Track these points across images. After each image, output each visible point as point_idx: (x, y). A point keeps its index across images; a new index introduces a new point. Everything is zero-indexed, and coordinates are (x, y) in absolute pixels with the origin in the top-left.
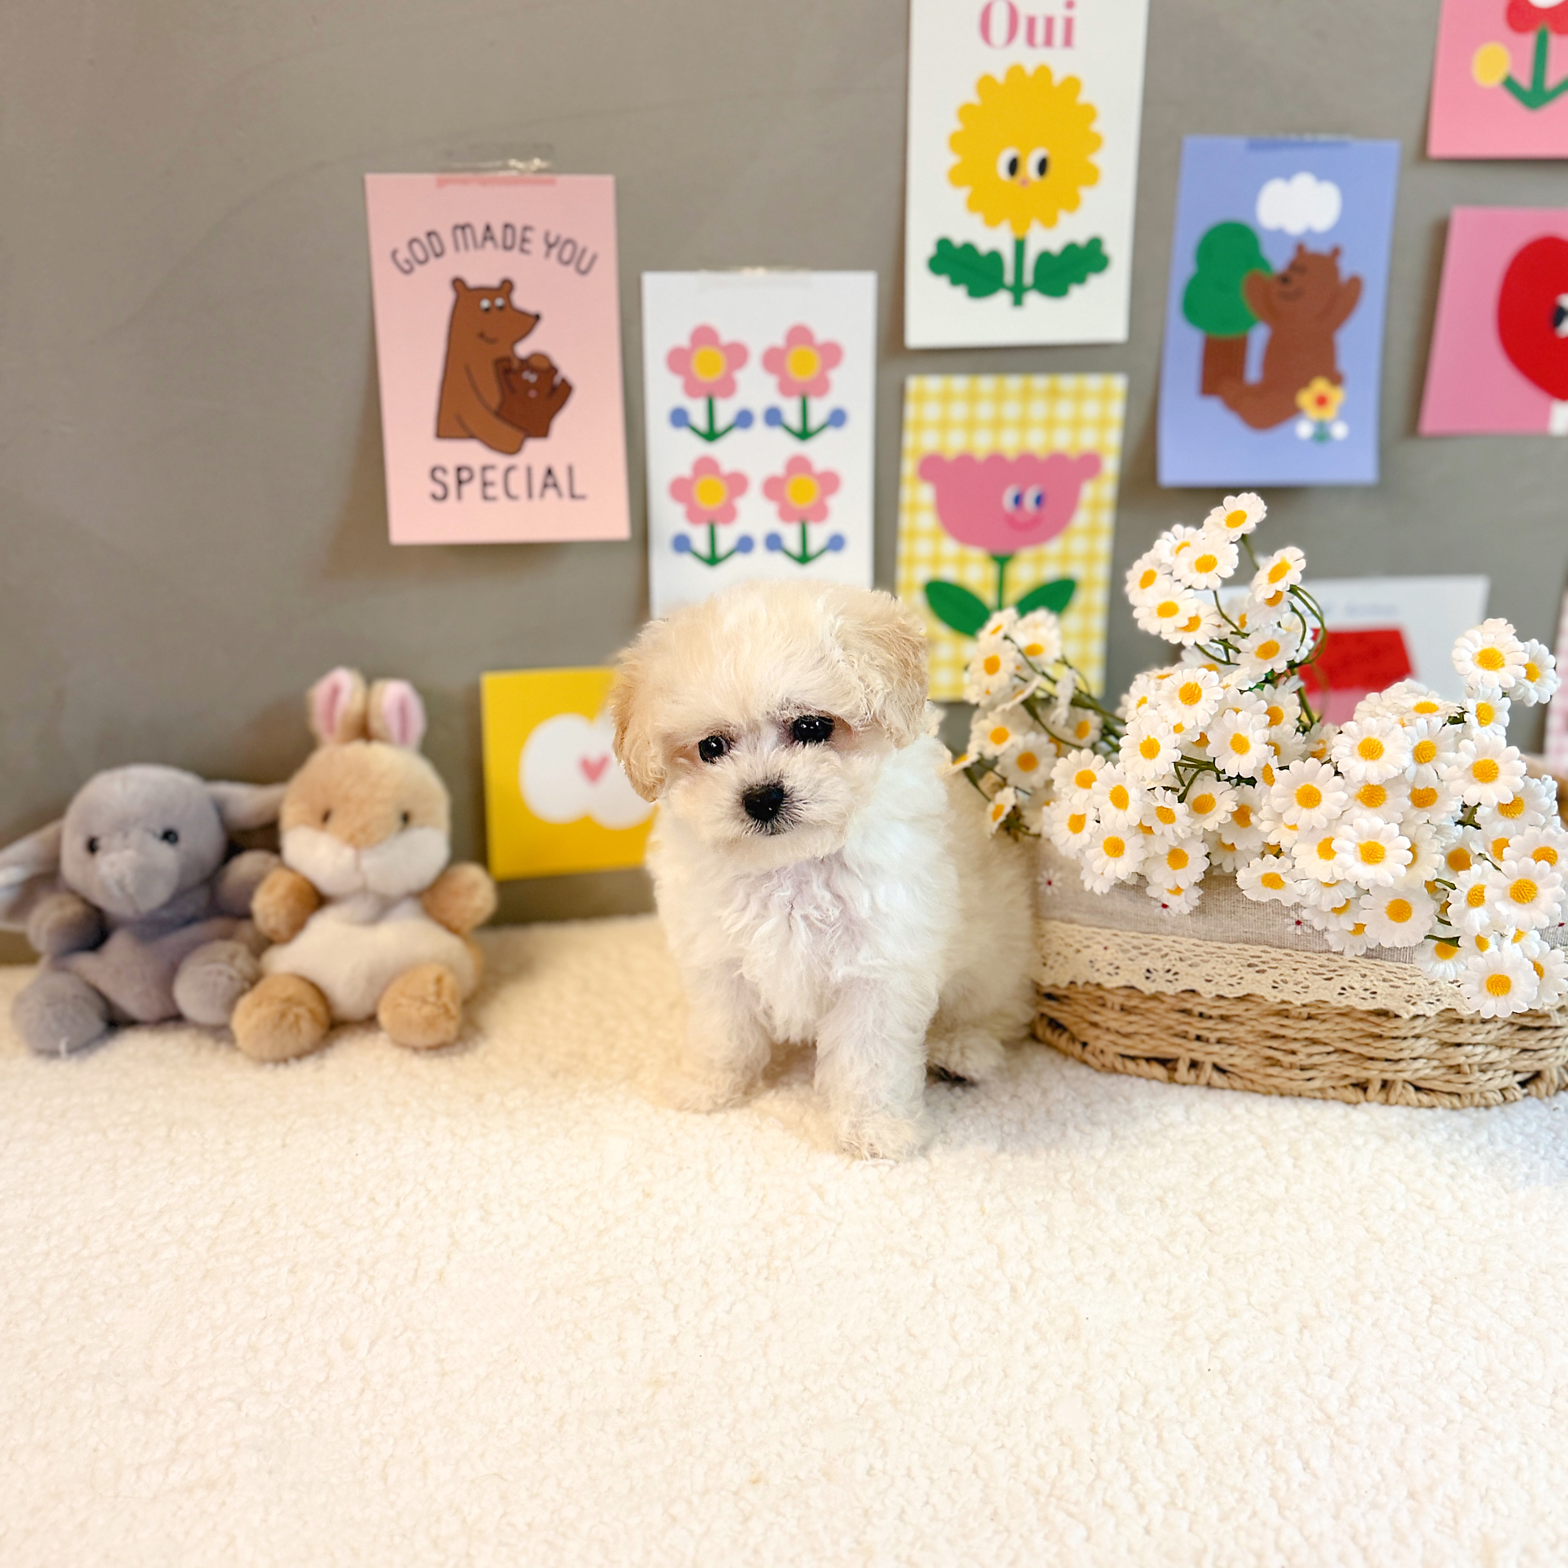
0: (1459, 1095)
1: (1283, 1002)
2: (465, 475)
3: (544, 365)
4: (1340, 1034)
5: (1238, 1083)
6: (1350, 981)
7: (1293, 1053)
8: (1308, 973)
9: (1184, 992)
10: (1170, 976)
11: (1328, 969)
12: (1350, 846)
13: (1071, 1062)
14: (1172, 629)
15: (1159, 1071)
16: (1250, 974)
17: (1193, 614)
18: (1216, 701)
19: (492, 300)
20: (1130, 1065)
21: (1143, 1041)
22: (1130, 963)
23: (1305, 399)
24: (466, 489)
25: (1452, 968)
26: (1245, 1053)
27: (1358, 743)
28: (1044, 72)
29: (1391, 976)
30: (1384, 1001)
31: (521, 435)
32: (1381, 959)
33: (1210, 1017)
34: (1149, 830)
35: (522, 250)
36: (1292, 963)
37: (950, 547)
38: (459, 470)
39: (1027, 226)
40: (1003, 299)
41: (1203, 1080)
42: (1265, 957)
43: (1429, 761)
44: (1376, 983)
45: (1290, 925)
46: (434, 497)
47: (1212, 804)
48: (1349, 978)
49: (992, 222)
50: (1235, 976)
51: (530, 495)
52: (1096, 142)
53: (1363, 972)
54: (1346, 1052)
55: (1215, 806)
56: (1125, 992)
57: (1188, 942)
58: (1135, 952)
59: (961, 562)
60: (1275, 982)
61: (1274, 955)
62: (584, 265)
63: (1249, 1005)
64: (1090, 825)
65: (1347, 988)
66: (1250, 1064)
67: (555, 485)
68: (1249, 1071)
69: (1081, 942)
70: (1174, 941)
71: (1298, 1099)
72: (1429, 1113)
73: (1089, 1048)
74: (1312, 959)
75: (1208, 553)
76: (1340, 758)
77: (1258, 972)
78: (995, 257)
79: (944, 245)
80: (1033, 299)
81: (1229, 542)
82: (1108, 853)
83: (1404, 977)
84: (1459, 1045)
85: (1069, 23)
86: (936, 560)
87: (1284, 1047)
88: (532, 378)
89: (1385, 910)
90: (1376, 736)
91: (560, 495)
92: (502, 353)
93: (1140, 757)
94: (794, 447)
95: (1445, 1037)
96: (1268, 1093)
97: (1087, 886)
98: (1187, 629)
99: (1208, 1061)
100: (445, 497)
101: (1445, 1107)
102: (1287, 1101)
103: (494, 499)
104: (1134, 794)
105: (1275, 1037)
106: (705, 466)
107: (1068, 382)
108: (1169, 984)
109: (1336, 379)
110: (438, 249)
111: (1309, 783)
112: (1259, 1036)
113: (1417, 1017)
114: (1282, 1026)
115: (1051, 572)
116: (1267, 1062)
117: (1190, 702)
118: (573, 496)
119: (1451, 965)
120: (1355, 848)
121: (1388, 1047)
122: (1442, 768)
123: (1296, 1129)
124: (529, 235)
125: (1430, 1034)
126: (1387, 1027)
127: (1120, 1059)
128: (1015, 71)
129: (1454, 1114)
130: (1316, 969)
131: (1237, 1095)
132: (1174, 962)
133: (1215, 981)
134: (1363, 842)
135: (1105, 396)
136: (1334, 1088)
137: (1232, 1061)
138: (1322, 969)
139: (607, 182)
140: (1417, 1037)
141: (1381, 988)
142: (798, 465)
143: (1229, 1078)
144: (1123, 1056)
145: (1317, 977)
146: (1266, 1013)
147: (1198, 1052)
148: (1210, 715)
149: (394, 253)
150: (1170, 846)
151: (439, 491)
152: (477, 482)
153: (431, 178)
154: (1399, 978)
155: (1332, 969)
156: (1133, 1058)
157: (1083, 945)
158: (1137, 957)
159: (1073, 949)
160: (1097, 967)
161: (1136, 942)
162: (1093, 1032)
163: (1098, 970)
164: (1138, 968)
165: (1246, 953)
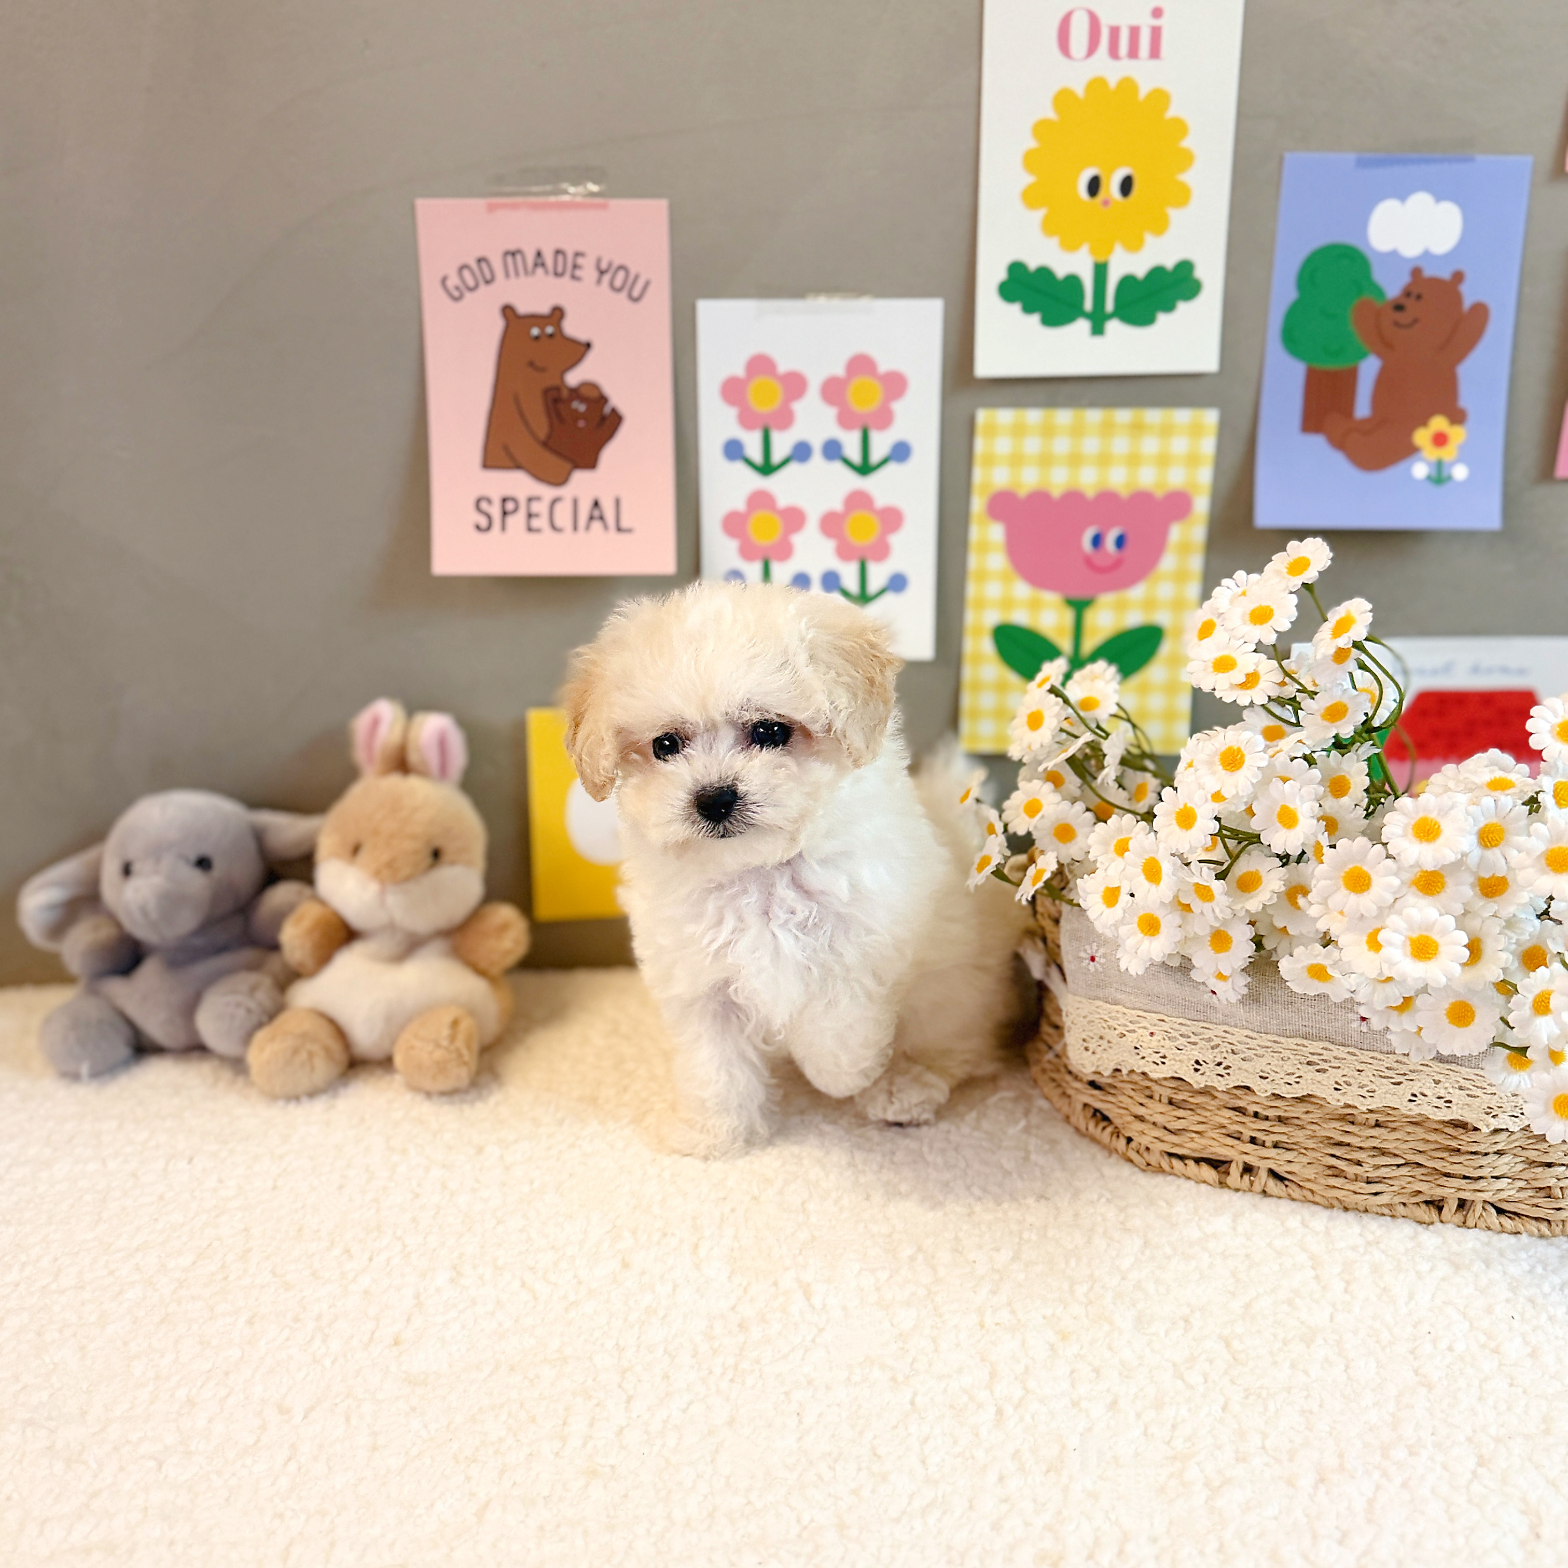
0: (1549, 1222)
1: (1348, 1106)
2: (510, 506)
3: (594, 394)
4: (1412, 1145)
5: (1296, 1193)
6: (1421, 1087)
7: (1359, 1163)
8: (1374, 1075)
9: (1236, 1087)
10: (1220, 1070)
11: (1397, 1072)
12: (1399, 939)
13: (1115, 1156)
14: (1227, 686)
15: (1207, 1172)
16: (1309, 1073)
17: (1251, 670)
18: (1259, 768)
19: (542, 329)
20: (1178, 1165)
21: (1192, 1139)
22: (1178, 1052)
23: (1422, 437)
24: (510, 520)
25: (1528, 1082)
26: (1305, 1160)
27: (1413, 822)
28: (1127, 85)
29: (1467, 1084)
30: (1460, 1111)
31: (568, 466)
32: (1458, 1064)
33: (1267, 1118)
34: (1187, 908)
35: (574, 277)
36: (1356, 1063)
37: (1022, 590)
38: (504, 500)
39: (1110, 250)
40: (1082, 326)
41: (1258, 1187)
42: (1326, 1055)
43: (1496, 845)
44: (1451, 1090)
45: (1354, 1020)
46: (478, 527)
47: (1257, 882)
48: (1420, 1084)
49: (1069, 246)
50: (1293, 1074)
51: (575, 528)
52: (1187, 159)
53: (1436, 1078)
54: (1419, 1165)
55: (1261, 884)
56: (1174, 1084)
57: (1239, 1035)
58: (1183, 1041)
59: (1035, 605)
60: (1337, 1083)
61: (1335, 1053)
62: (636, 293)
63: (1310, 1108)
64: (1124, 898)
65: (1418, 1095)
66: (1310, 1173)
67: (601, 518)
68: (1309, 1180)
69: (1126, 1026)
70: (1225, 1031)
71: (1363, 1215)
72: (1512, 1239)
73: (1133, 1145)
74: (1380, 1060)
75: (1265, 603)
76: (1390, 839)
77: (1318, 1071)
78: (1073, 281)
79: (1016, 269)
80: (1114, 326)
81: (1288, 592)
82: (1142, 931)
83: (1483, 1086)
84: (1549, 1165)
85: (1156, 33)
86: (1007, 603)
87: (1348, 1157)
88: (582, 408)
89: (1445, 1012)
90: (1433, 815)
91: (606, 527)
92: (554, 382)
93: (1175, 827)
94: (855, 482)
95: (1533, 1155)
96: (1329, 1206)
97: (1123, 967)
98: (1243, 686)
99: (1264, 1165)
100: (489, 528)
101: (1531, 1235)
102: (1350, 1216)
103: (538, 531)
104: (1167, 866)
105: (1340, 1144)
106: (761, 500)
107: (1153, 416)
108: (1220, 1078)
109: (1457, 417)
110: (488, 276)
111: (1359, 865)
112: (1320, 1142)
113: (1497, 1131)
114: (1346, 1132)
115: (1133, 619)
116: (1330, 1172)
117: (1232, 767)
118: (619, 529)
119: (1526, 1077)
120: (1404, 941)
121: (1465, 1163)
122: (1513, 854)
123: (1354, 1248)
124: (580, 261)
125: (1515, 1151)
126: (1464, 1140)
127: (1166, 1157)
128: (1097, 84)
129: (1543, 1242)
130: (1383, 1072)
131: (1294, 1205)
132: (1225, 1055)
133: (1271, 1078)
134: (1415, 935)
135: (1196, 431)
136: (1404, 1204)
137: (1289, 1168)
138: (1391, 1072)
139: (662, 205)
140: (1500, 1153)
141: (1457, 1096)
142: (859, 500)
143: (1286, 1186)
144: (1171, 1155)
145: (1384, 1081)
146: (1327, 1117)
147: (1253, 1155)
148: (1252, 784)
149: (444, 280)
150: (1211, 926)
151: (483, 522)
152: (521, 516)
153: (481, 203)
154: (1477, 1087)
155: (1402, 1072)
156: (1182, 1158)
157: (1127, 1029)
158: (1185, 1046)
159: (1117, 1032)
160: (1142, 1055)
161: (1183, 1030)
162: (1139, 1126)
163: (1143, 1058)
164: (1185, 1057)
165: (1304, 1049)
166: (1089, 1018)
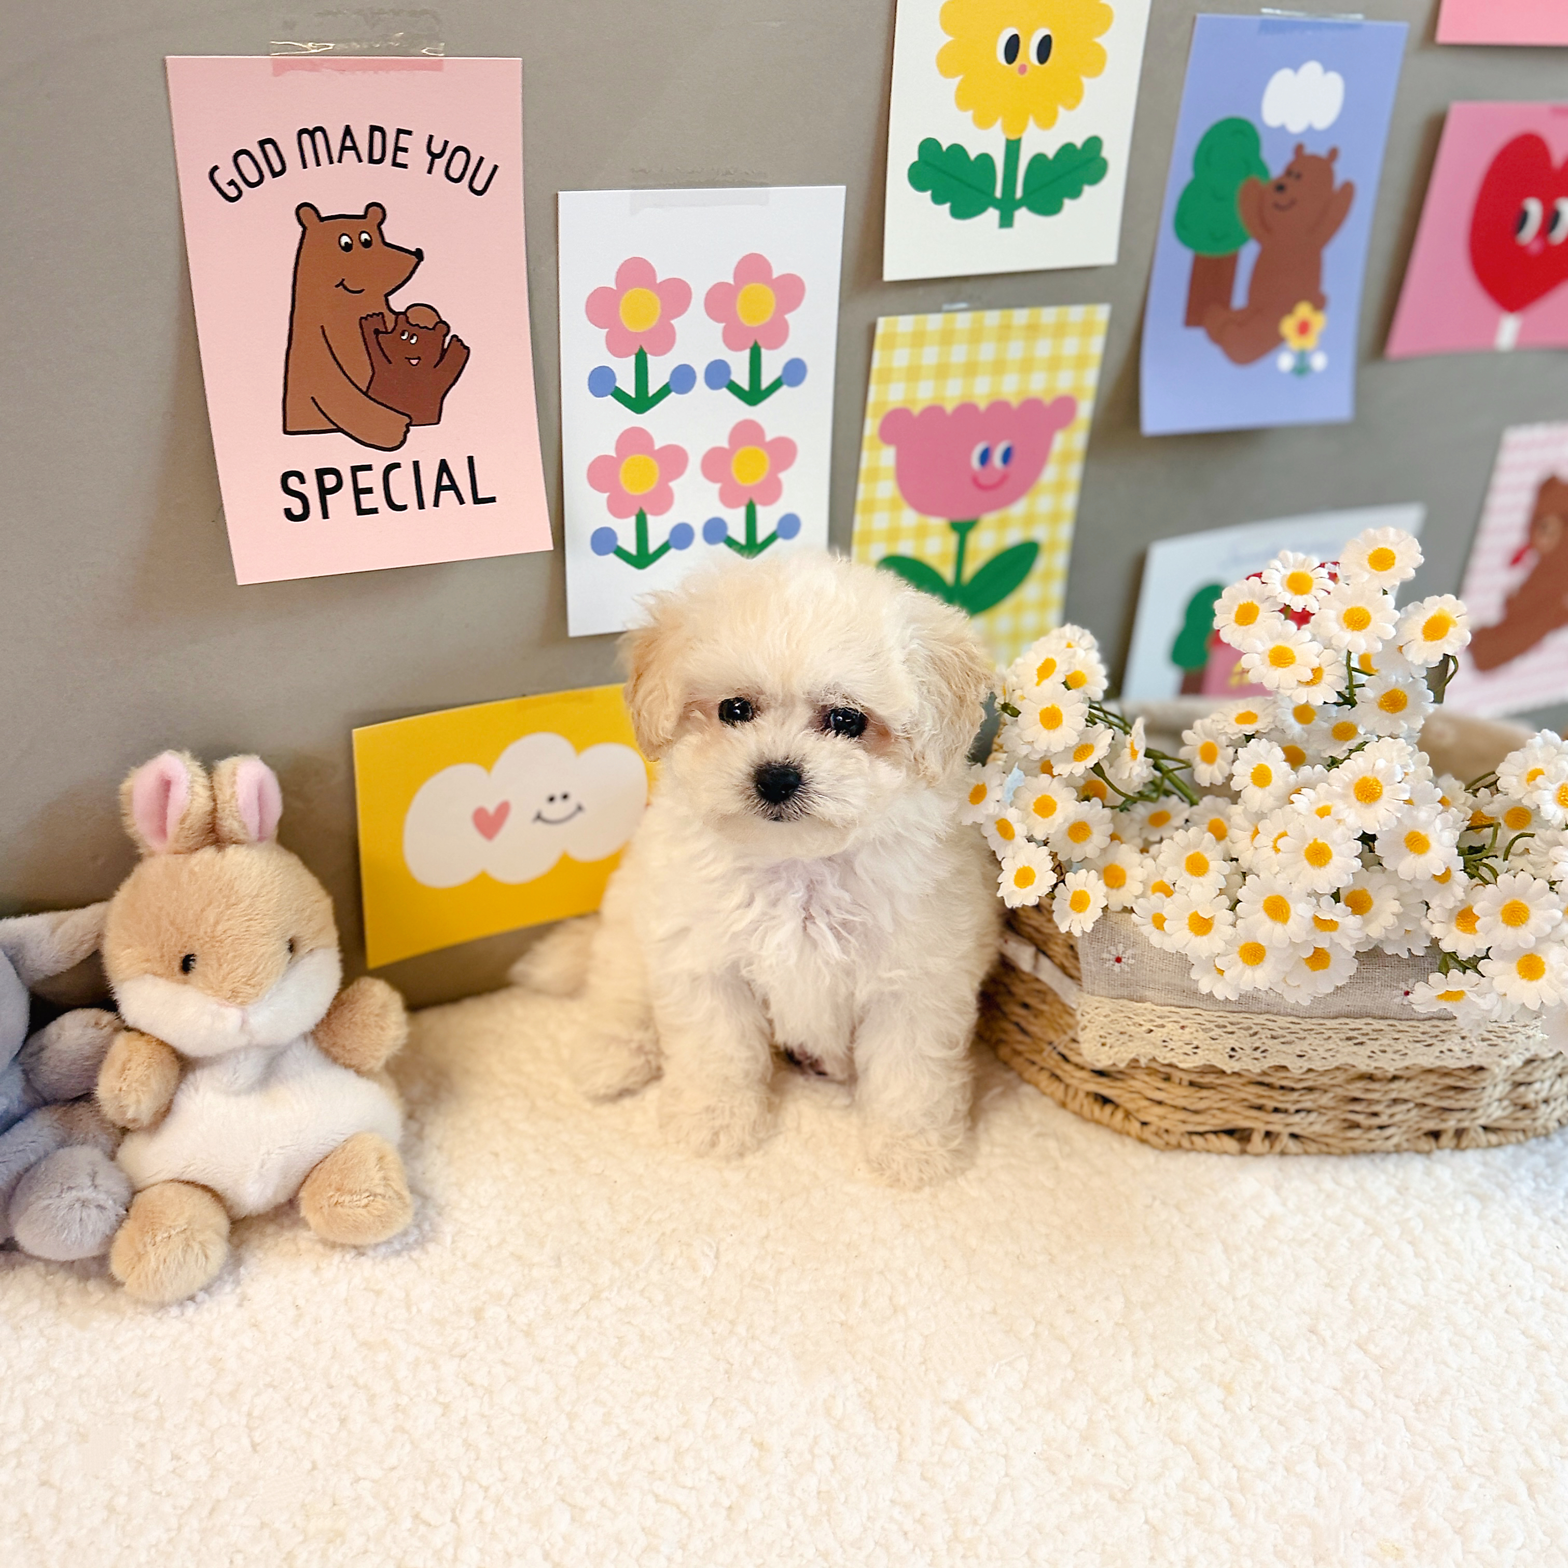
1: (1374, 1069)
2: (330, 481)
3: (429, 321)
4: (1422, 1090)
5: (1313, 1147)
6: (1449, 1045)
7: (1375, 1114)
8: (1409, 1041)
9: (1271, 1068)
10: (1258, 1054)
11: (1429, 1034)
13: (1128, 1141)
14: (1294, 684)
15: (1230, 1144)
16: (1349, 1047)
19: (355, 233)
20: (1198, 1140)
21: (1214, 1116)
22: (1213, 1042)
23: (1288, 326)
24: (333, 501)
26: (1324, 1119)
29: (1490, 1036)
30: (1477, 1058)
31: (403, 422)
33: (1294, 1090)
36: (1393, 1033)
38: (322, 474)
40: (991, 217)
41: (1278, 1149)
42: (1367, 1029)
44: (1474, 1042)
45: (1397, 995)
46: (288, 513)
48: (1449, 1042)
49: (983, 122)
50: (1330, 1049)
51: (421, 505)
52: (1105, 19)
53: (1462, 1034)
54: (1424, 1105)
56: (1200, 1071)
58: (1219, 1031)
59: (921, 533)
60: (1371, 1052)
61: (1376, 1027)
62: (479, 184)
63: (1338, 1075)
64: (1221, 928)
65: (1444, 1050)
66: (1329, 1129)
67: (453, 487)
68: (1326, 1136)
69: (1152, 1021)
72: (1498, 1151)
73: (1149, 1127)
74: (1415, 1027)
77: (1355, 1044)
78: (985, 161)
79: (928, 147)
82: (1245, 961)
84: (1530, 1083)
86: (894, 534)
87: (1366, 1110)
88: (414, 340)
91: (460, 499)
92: (375, 307)
93: (1303, 863)
94: (742, 412)
96: (1343, 1154)
98: (1311, 683)
99: (1286, 1130)
100: (304, 514)
103: (371, 511)
104: (1298, 905)
105: (1355, 1100)
106: (634, 440)
107: (1049, 315)
108: (1255, 1062)
109: (1319, 303)
110: (277, 167)
112: (1341, 1100)
114: (1368, 1090)
115: (1013, 537)
116: (1347, 1126)
117: (1369, 800)
118: (477, 500)
124: (404, 141)
126: (1473, 1080)
127: (1187, 1136)
130: (1417, 1037)
132: (1264, 1040)
133: (1308, 1056)
135: (1086, 329)
136: (1408, 1141)
137: (1310, 1127)
138: (1424, 1036)
139: (513, 65)
141: (1479, 1047)
142: (747, 433)
143: (1302, 1143)
144: (1191, 1133)
145: (1418, 1045)
146: (1354, 1079)
147: (1277, 1123)
149: (213, 173)
151: (297, 507)
154: (1499, 1037)
155: (1434, 1035)
156: (1201, 1134)
157: (1155, 1024)
158: (1220, 1036)
159: (1144, 1028)
160: (1170, 1047)
161: (1221, 1021)
162: (1158, 1110)
163: (1172, 1049)
164: (1220, 1047)
165: (1345, 1026)
166: (1113, 1017)
